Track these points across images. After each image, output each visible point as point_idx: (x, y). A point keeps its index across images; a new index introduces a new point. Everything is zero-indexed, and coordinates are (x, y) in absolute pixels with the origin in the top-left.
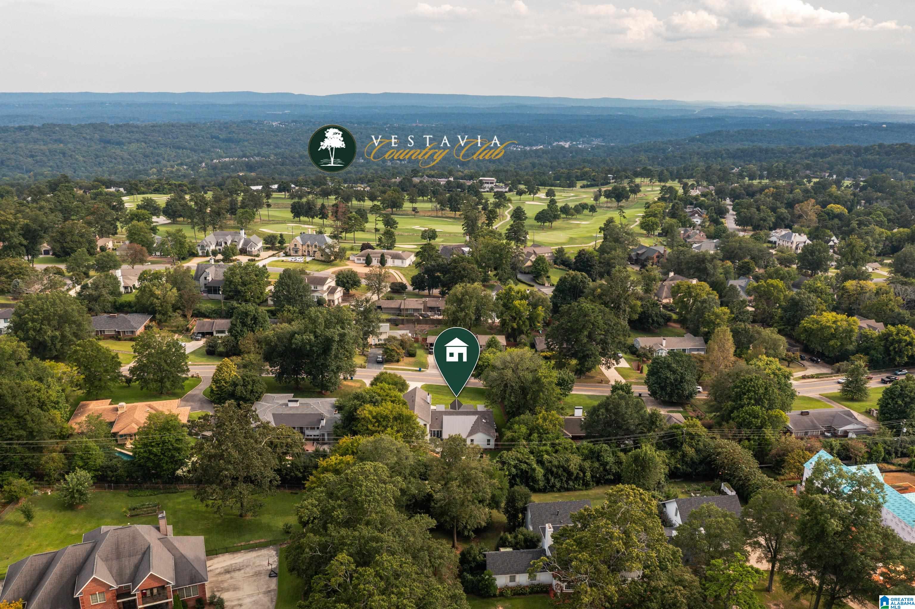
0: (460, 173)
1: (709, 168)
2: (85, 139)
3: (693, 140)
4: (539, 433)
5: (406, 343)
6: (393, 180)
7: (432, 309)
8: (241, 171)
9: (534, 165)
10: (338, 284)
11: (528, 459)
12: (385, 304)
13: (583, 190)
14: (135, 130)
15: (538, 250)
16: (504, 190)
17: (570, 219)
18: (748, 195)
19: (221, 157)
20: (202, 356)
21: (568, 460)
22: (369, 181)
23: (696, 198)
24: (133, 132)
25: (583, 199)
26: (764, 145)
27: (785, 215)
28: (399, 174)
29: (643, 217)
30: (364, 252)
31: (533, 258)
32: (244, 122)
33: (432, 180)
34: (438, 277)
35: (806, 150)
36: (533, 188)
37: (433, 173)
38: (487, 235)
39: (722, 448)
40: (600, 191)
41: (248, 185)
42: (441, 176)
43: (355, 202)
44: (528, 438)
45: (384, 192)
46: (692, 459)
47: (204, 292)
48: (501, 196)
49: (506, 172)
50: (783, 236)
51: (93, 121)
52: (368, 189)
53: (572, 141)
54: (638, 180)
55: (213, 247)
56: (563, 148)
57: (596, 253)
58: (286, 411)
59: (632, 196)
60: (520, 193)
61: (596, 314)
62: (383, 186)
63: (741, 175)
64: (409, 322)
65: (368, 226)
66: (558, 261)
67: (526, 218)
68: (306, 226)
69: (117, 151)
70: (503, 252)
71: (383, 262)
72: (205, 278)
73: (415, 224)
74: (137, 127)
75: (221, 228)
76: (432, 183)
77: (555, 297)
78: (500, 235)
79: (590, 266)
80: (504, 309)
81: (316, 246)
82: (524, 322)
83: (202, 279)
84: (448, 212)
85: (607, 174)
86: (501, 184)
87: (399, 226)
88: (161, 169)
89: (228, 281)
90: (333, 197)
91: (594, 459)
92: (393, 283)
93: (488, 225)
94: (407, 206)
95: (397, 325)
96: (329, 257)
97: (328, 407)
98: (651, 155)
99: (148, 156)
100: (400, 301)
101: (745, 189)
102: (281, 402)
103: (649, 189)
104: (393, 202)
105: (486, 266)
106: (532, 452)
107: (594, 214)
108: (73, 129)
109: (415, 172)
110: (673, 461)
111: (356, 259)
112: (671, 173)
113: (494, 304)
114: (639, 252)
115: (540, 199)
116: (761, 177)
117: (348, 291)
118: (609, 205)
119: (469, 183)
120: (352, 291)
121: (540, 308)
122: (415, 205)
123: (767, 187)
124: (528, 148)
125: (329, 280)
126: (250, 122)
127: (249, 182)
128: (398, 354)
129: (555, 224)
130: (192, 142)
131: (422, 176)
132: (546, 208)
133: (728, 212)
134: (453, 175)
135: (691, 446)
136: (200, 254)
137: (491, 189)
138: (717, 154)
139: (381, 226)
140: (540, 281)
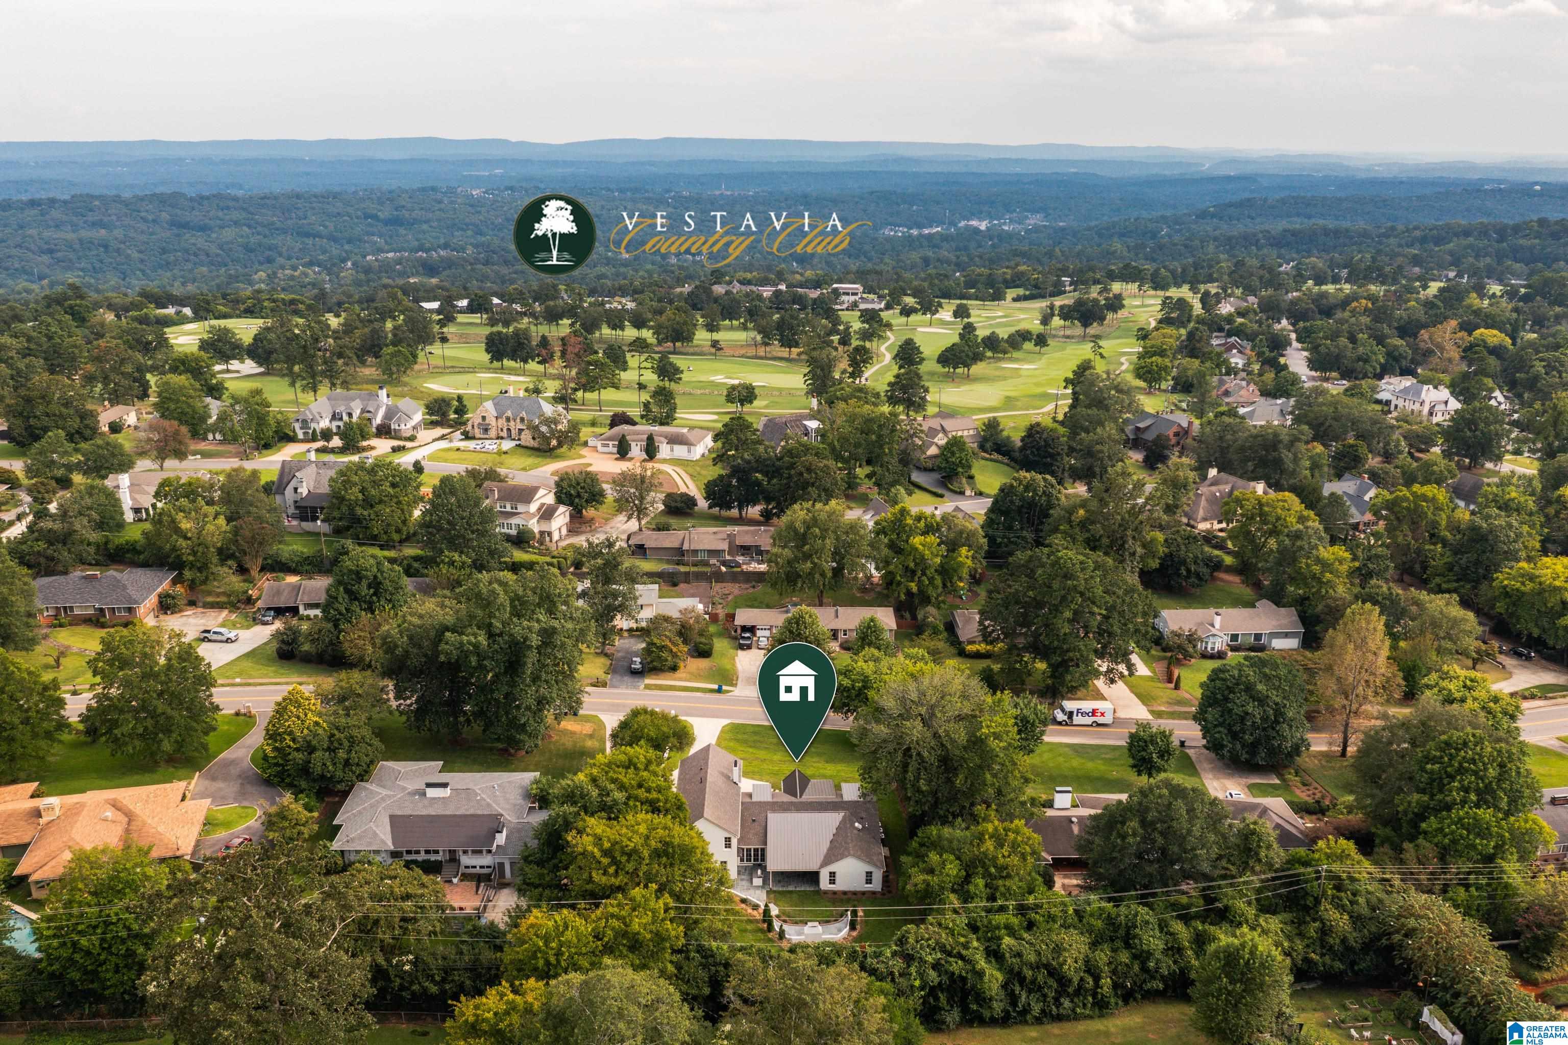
0: (798, 277)
1: (1240, 264)
2: (144, 220)
3: (1203, 215)
4: (987, 875)
5: (690, 628)
6: (678, 290)
7: (745, 550)
8: (413, 275)
9: (926, 261)
10: (560, 500)
11: (966, 946)
12: (652, 540)
13: (1018, 305)
14: (231, 204)
15: (948, 424)
16: (877, 306)
17: (1000, 359)
18: (1321, 312)
19: (381, 250)
20: (269, 661)
21: (1058, 949)
22: (636, 292)
23: (1229, 319)
24: (228, 208)
25: (1019, 321)
26: (1331, 224)
27: (1401, 350)
28: (689, 278)
29: (1141, 356)
30: (616, 429)
31: (941, 440)
32: (424, 190)
33: (748, 288)
34: (758, 483)
35: (1408, 230)
36: (931, 303)
37: (749, 276)
38: (852, 396)
39: (1418, 917)
40: (1052, 307)
41: (417, 301)
42: (764, 282)
43: (606, 331)
44: (962, 889)
45: (660, 312)
46: (1344, 941)
47: (294, 517)
48: (872, 318)
49: (877, 273)
50: (1406, 390)
51: (160, 189)
52: (630, 305)
53: (992, 218)
54: (1116, 287)
55: (325, 423)
56: (976, 231)
57: (1062, 430)
58: (422, 809)
59: (1110, 316)
60: (907, 312)
61: (1088, 573)
62: (660, 300)
63: (1299, 277)
64: (699, 577)
65: (624, 376)
66: (988, 445)
67: (923, 360)
68: (513, 378)
69: (200, 240)
70: (885, 432)
71: (651, 451)
72: (296, 489)
73: (716, 372)
74: (236, 199)
75: (345, 385)
76: (747, 295)
77: (989, 523)
78: (877, 395)
79: (1052, 456)
80: (891, 554)
81: (522, 420)
82: (931, 580)
83: (289, 491)
84: (777, 349)
85: (1059, 276)
86: (871, 296)
87: (685, 376)
88: (275, 273)
89: (337, 498)
90: (566, 322)
91: (1119, 944)
92: (669, 496)
93: (853, 375)
94: (702, 336)
95: (675, 585)
96: (547, 440)
97: (515, 797)
98: (1131, 242)
99: (251, 251)
100: (681, 533)
101: (1313, 301)
102: (411, 786)
103: (1137, 302)
104: (674, 330)
105: (850, 457)
106: (973, 927)
107: (1044, 349)
108: (126, 204)
109: (718, 276)
110: (1299, 945)
111: (599, 444)
112: (1173, 273)
113: (871, 545)
114: (1141, 425)
115: (943, 323)
116: (1336, 280)
117: (580, 512)
118: (1068, 332)
119: (814, 294)
120: (589, 512)
121: (964, 551)
122: (716, 336)
123: (1354, 297)
124: (915, 232)
125: (541, 492)
126: (433, 189)
127: (421, 294)
128: (675, 655)
129: (978, 369)
130: (331, 225)
131: (730, 283)
132: (956, 339)
133: (1290, 344)
134: (784, 280)
135: (1341, 908)
136: (300, 435)
137: (854, 305)
138: (1249, 240)
139: (650, 377)
140: (955, 486)
